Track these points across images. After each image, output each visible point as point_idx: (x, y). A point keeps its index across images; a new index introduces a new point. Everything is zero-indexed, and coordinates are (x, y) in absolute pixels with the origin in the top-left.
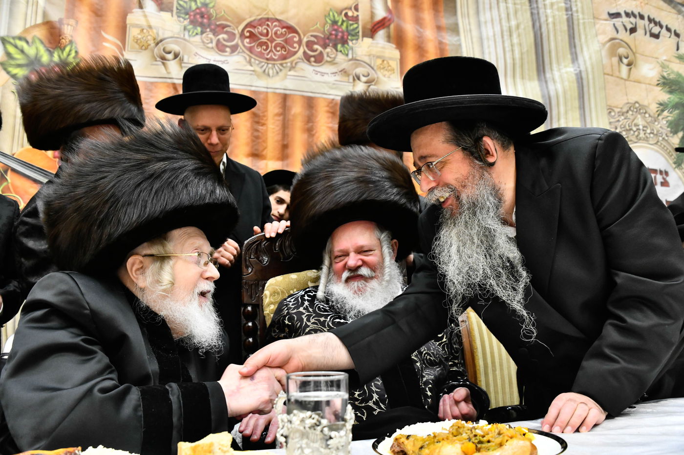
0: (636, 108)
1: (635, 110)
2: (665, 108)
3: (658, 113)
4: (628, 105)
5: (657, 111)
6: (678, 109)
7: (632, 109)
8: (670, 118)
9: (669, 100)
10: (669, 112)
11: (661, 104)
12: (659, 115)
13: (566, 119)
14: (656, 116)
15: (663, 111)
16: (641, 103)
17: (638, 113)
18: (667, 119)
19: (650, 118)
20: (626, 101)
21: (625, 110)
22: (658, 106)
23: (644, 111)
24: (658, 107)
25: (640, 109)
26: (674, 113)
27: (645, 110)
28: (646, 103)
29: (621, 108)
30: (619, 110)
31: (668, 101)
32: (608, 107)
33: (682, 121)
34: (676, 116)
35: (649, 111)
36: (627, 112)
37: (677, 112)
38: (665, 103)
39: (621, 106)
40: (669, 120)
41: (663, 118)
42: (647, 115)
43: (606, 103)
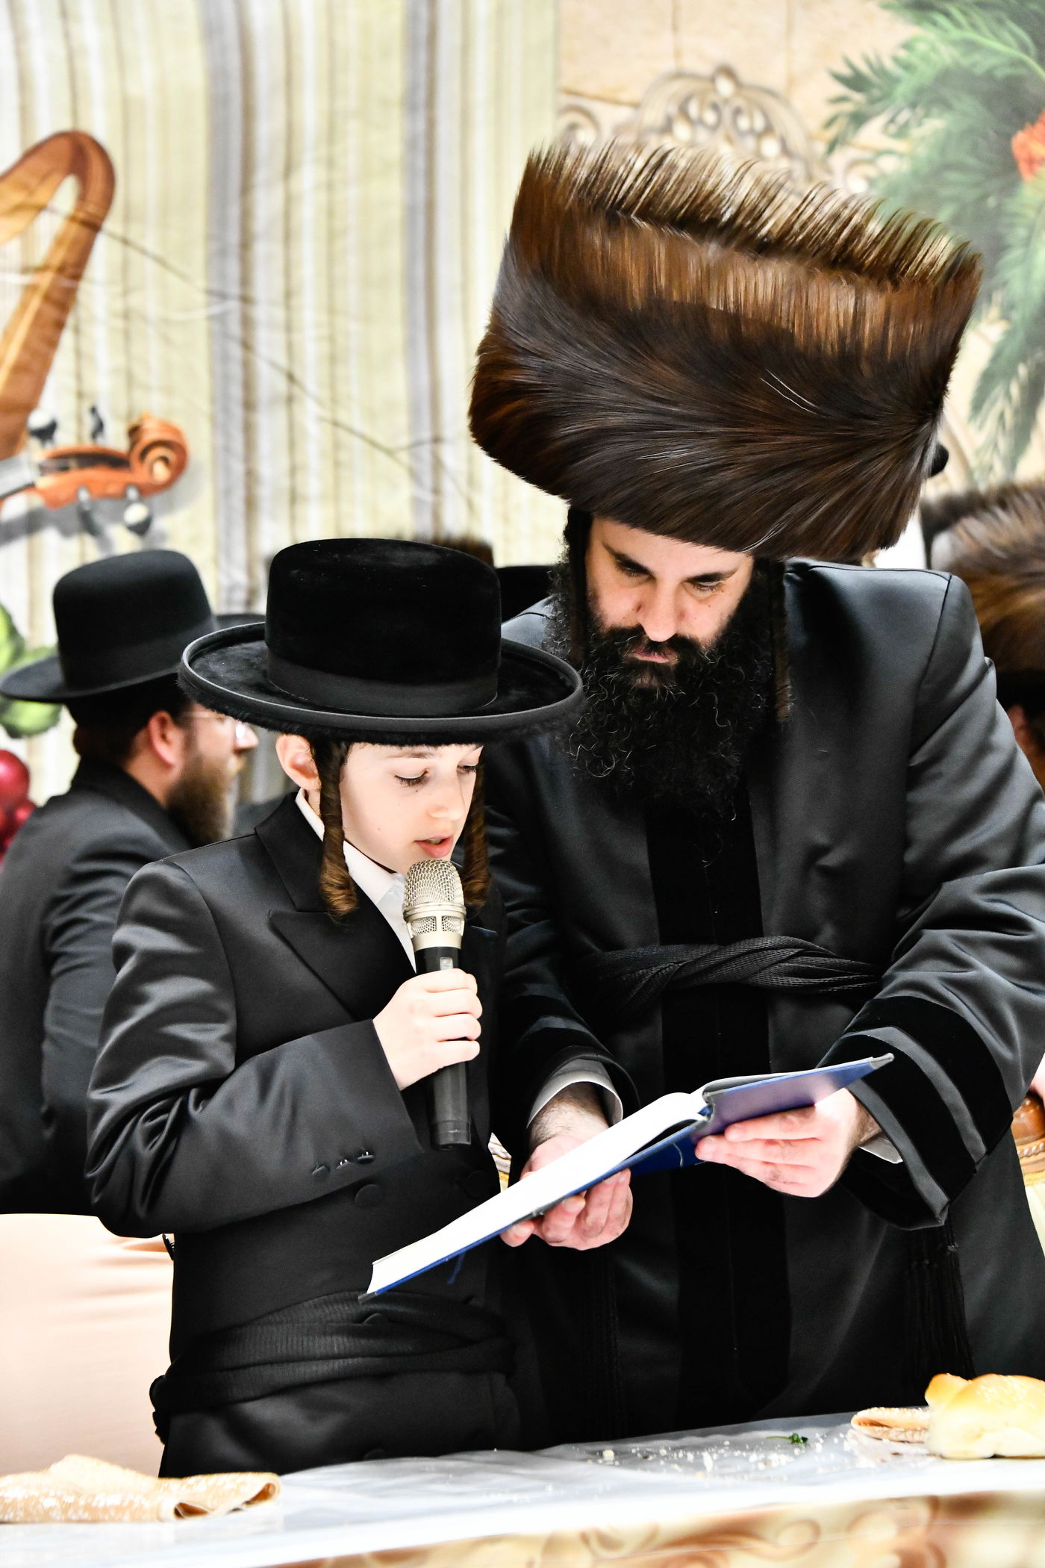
0: (715, 107)
1: (710, 117)
2: (872, 101)
3: (831, 133)
4: (679, 87)
5: (830, 123)
6: (946, 105)
7: (693, 109)
8: (889, 165)
9: (903, 54)
10: (893, 128)
11: (856, 82)
12: (832, 146)
13: (330, 163)
14: (821, 148)
15: (858, 119)
16: (745, 74)
17: (721, 132)
18: (872, 172)
19: (784, 164)
20: (669, 65)
21: (653, 116)
22: (840, 90)
23: (759, 123)
24: (842, 99)
25: (738, 112)
26: (916, 132)
27: (766, 116)
28: (774, 77)
29: (636, 106)
30: (623, 114)
31: (896, 60)
32: (566, 100)
33: (953, 176)
34: (923, 151)
35: (783, 119)
36: (667, 128)
37: (935, 125)
38: (881, 72)
39: (634, 94)
40: (883, 176)
41: (854, 164)
42: (770, 147)
43: (557, 73)
